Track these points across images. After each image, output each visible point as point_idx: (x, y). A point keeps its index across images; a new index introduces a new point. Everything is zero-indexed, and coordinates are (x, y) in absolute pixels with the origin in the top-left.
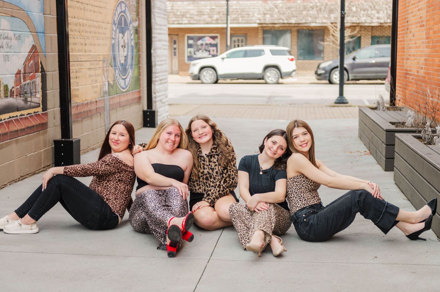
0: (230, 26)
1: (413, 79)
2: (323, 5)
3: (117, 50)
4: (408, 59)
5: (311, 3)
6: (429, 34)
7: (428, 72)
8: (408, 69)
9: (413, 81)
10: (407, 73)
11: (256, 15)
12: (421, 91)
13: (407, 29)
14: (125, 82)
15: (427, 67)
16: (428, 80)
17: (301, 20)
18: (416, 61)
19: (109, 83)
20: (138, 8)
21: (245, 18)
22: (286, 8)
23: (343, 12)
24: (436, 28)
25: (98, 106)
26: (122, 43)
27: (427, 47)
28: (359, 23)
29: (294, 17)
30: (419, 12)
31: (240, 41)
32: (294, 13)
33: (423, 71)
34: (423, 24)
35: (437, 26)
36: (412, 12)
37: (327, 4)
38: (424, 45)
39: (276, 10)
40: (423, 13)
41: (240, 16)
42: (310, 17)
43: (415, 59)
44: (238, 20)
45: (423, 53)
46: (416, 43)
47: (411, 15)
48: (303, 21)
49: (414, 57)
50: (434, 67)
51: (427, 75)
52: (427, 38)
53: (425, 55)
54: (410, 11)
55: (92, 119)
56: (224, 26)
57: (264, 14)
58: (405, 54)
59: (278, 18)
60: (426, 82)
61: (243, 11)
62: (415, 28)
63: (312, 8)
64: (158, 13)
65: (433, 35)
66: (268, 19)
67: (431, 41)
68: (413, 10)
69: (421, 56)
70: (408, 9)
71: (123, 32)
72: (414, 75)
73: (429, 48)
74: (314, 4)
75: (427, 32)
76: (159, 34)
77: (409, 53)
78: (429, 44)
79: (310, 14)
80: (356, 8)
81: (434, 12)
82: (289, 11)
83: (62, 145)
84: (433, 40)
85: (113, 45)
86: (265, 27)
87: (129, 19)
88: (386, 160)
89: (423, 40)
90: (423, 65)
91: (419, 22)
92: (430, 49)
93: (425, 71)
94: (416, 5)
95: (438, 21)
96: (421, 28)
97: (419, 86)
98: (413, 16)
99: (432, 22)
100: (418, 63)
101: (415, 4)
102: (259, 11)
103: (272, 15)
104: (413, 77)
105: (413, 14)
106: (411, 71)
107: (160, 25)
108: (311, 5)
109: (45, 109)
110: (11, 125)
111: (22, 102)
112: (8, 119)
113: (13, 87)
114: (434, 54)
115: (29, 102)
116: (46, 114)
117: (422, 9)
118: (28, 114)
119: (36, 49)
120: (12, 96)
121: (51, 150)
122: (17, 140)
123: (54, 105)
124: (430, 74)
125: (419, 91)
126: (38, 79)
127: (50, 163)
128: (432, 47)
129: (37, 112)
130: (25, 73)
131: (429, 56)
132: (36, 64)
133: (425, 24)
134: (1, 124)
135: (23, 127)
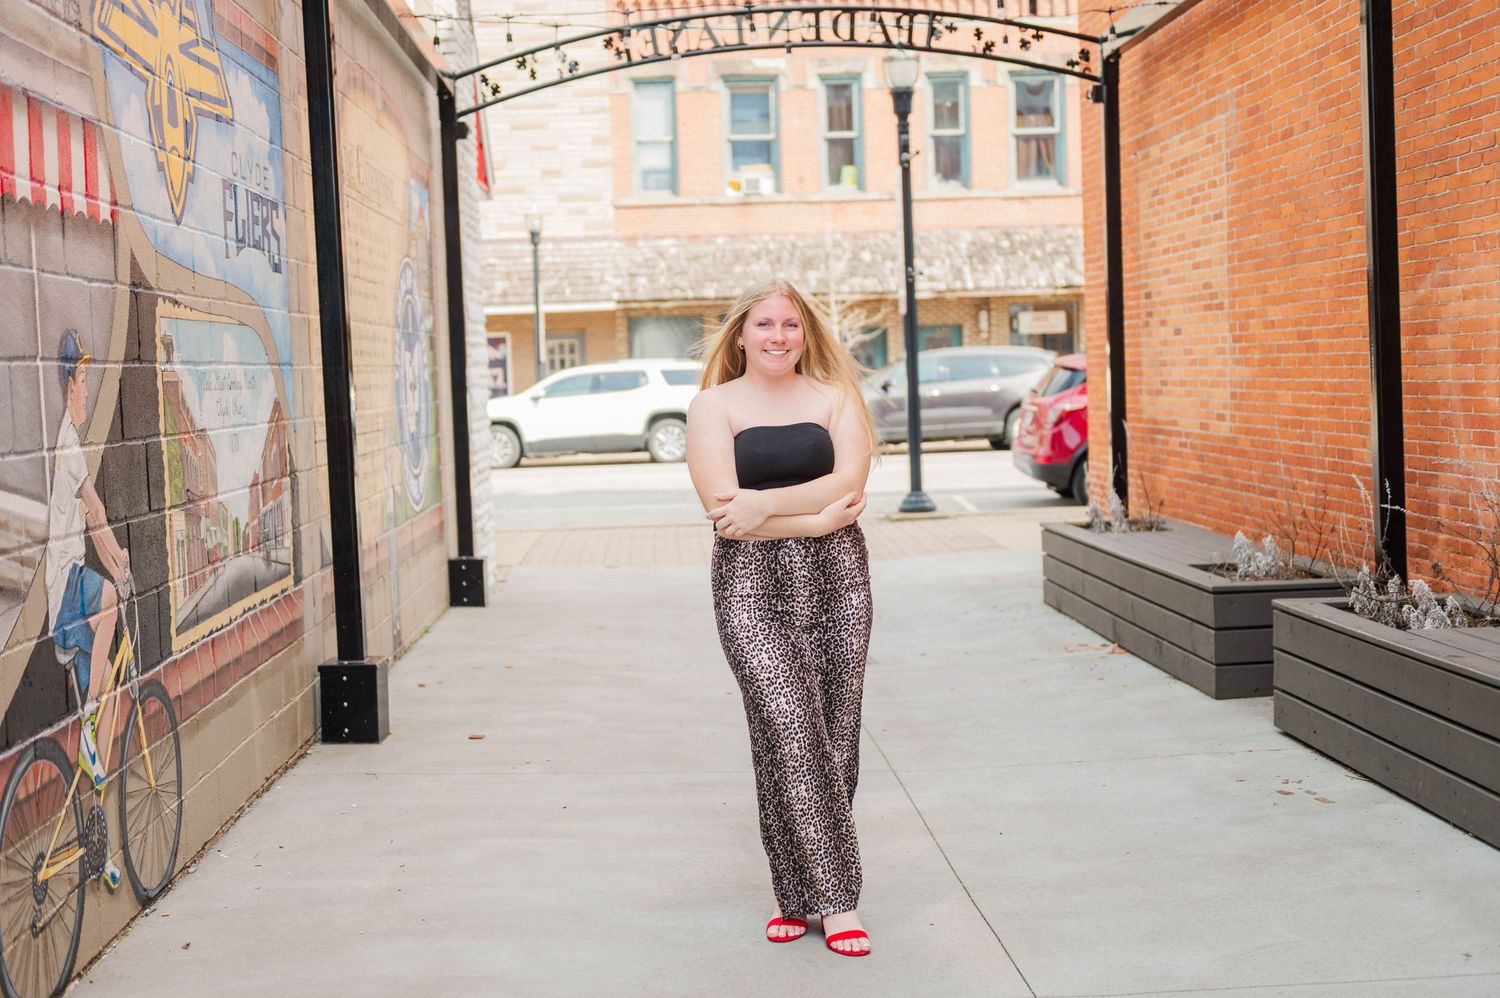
1: (1183, 445)
2: (784, 248)
3: (403, 399)
4: (1159, 393)
6: (1243, 328)
7: (1250, 429)
8: (1162, 418)
9: (1187, 450)
10: (1155, 430)
11: (608, 278)
12: (1222, 478)
13: (1150, 314)
14: (418, 485)
15: (1244, 413)
16: (1251, 449)
18: (1192, 398)
19: (394, 491)
23: (910, 269)
24: (1274, 313)
25: (379, 558)
26: (409, 378)
27: (1237, 362)
28: (882, 293)
29: (712, 280)
33: (1228, 424)
34: (1215, 302)
35: (1277, 308)
36: (1167, 272)
38: (1227, 356)
40: (1219, 276)
43: (1189, 394)
45: (1223, 379)
46: (1188, 352)
47: (1164, 278)
49: (1183, 389)
50: (1276, 416)
51: (1247, 434)
52: (1236, 339)
53: (1233, 384)
54: (1158, 268)
55: (371, 596)
58: (1145, 379)
60: (1243, 453)
61: (574, 269)
62: (1184, 312)
63: (757, 256)
65: (1263, 331)
67: (1255, 347)
68: (1170, 266)
69: (1215, 385)
70: (1147, 264)
71: (410, 347)
72: (1188, 435)
73: (1247, 366)
74: (761, 245)
75: (1238, 322)
76: (473, 346)
77: (1162, 375)
78: (1249, 355)
80: (873, 253)
81: (1263, 272)
83: (345, 678)
84: (1263, 346)
85: (397, 385)
88: (1217, 673)
89: (1221, 345)
90: (1225, 407)
91: (1202, 297)
92: (1253, 366)
93: (1237, 424)
94: (1181, 253)
95: (1283, 295)
96: (1208, 313)
97: (1211, 465)
98: (1171, 282)
99: (1254, 301)
100: (1204, 404)
101: (1176, 250)
104: (1184, 440)
105: (1172, 275)
106: (1175, 423)
107: (475, 322)
108: (754, 248)
109: (298, 580)
110: (247, 633)
111: (262, 564)
112: (241, 616)
113: (247, 524)
114: (1271, 380)
115: (273, 564)
116: (300, 594)
117: (1208, 264)
118: (272, 598)
119: (280, 412)
120: (246, 549)
121: (311, 695)
122: (257, 674)
123: (313, 566)
124: (1257, 432)
125: (1212, 476)
126: (286, 496)
127: (310, 733)
128: (1262, 362)
129: (286, 590)
130: (265, 482)
131: (1249, 385)
132: (281, 452)
133: (1226, 302)
134: (231, 632)
135: (266, 636)
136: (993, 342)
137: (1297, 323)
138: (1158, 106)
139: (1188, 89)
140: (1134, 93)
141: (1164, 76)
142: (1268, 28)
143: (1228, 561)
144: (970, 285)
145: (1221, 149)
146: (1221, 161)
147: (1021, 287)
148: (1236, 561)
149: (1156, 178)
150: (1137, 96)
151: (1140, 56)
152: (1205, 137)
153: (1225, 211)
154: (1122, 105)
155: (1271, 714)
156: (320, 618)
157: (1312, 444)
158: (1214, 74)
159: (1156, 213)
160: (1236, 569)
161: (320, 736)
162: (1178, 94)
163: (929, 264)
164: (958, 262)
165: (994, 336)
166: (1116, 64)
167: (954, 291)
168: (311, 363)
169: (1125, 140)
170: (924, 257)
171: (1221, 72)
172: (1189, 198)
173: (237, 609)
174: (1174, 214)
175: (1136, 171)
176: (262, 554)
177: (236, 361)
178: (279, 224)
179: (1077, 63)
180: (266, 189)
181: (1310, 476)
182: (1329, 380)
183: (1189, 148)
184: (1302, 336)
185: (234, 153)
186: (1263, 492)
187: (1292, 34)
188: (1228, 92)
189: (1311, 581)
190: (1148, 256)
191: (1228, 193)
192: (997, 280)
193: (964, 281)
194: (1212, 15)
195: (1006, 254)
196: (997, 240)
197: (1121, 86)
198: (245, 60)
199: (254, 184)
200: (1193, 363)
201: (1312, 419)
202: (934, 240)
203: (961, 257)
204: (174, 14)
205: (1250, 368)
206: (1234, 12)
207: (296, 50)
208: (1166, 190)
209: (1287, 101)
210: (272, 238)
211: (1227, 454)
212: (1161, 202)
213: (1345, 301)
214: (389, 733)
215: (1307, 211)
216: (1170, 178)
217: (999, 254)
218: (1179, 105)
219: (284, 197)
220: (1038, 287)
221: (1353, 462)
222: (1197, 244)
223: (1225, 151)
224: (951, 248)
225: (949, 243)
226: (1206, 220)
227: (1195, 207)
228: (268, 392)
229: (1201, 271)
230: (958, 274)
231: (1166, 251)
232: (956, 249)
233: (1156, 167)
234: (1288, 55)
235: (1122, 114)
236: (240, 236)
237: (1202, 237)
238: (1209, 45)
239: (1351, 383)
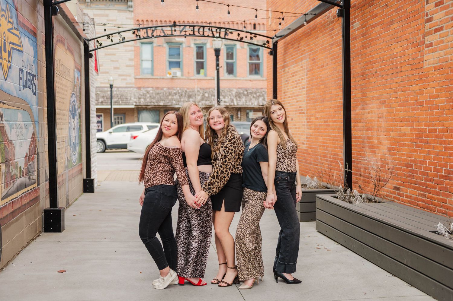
0: (114, 107)
2: (183, 92)
3: (71, 132)
5: (175, 90)
6: (310, 119)
11: (132, 99)
12: (303, 160)
14: (75, 158)
15: (310, 143)
16: (311, 153)
17: (168, 103)
19: (68, 159)
20: (80, 98)
21: (125, 101)
22: (156, 94)
23: (219, 99)
25: (63, 179)
26: (73, 127)
27: (308, 128)
29: (163, 100)
30: (297, 103)
31: (120, 119)
32: (162, 97)
33: (305, 145)
34: (302, 112)
35: (319, 114)
36: (289, 103)
37: (186, 91)
38: (305, 127)
39: (148, 95)
40: (304, 105)
41: (120, 100)
42: (175, 100)
44: (119, 103)
45: (304, 133)
46: (295, 125)
47: (289, 105)
48: (169, 104)
50: (318, 144)
51: (310, 148)
52: (308, 122)
53: (307, 135)
54: (287, 102)
55: (60, 189)
56: (109, 107)
57: (139, 98)
59: (150, 101)
60: (309, 154)
61: (123, 96)
62: (294, 114)
63: (176, 94)
64: (92, 101)
65: (315, 120)
66: (142, 102)
67: (313, 124)
68: (291, 101)
69: (302, 135)
71: (74, 118)
73: (311, 129)
74: (176, 90)
75: (308, 118)
76: (92, 117)
78: (311, 127)
79: (174, 98)
80: (208, 94)
81: (315, 104)
82: (158, 96)
83: (52, 213)
84: (315, 124)
85: (69, 128)
86: (140, 108)
87: (77, 107)
88: (301, 215)
89: (304, 124)
91: (299, 110)
93: (308, 146)
94: (293, 98)
95: (321, 111)
96: (300, 115)
98: (291, 106)
99: (313, 112)
101: (292, 97)
102: (135, 96)
103: (145, 99)
105: (291, 104)
107: (93, 111)
108: (175, 91)
109: (38, 184)
110: (23, 200)
111: (28, 180)
112: (21, 195)
113: (24, 168)
114: (317, 134)
115: (31, 180)
116: (39, 189)
117: (301, 101)
118: (31, 190)
119: (34, 136)
120: (23, 175)
121: (41, 218)
122: (25, 212)
123: (43, 180)
124: (314, 148)
125: (301, 160)
126: (36, 160)
127: (41, 229)
128: (314, 129)
129: (35, 187)
130: (29, 156)
131: (311, 135)
132: (35, 147)
133: (305, 112)
134: (18, 200)
135: (28, 201)
136: (242, 120)
137: (324, 118)
138: (288, 57)
139: (296, 53)
140: (281, 53)
141: (289, 49)
142: (317, 37)
143: (304, 184)
144: (236, 104)
145: (304, 70)
146: (304, 73)
147: (250, 105)
148: (306, 184)
149: (287, 77)
150: (282, 54)
151: (283, 43)
152: (300, 66)
153: (305, 86)
154: (278, 56)
155: (315, 226)
156: (45, 196)
157: (328, 152)
158: (303, 49)
159: (287, 86)
160: (306, 186)
161: (44, 230)
162: (293, 54)
163: (224, 98)
164: (232, 98)
165: (242, 118)
166: (276, 45)
167: (231, 105)
168: (44, 122)
169: (279, 66)
170: (223, 96)
171: (305, 49)
172: (296, 83)
173: (20, 193)
174: (291, 87)
175: (281, 75)
176: (28, 177)
177: (21, 120)
178: (36, 81)
179: (266, 44)
180: (32, 71)
181: (327, 161)
182: (332, 134)
183: (296, 69)
184: (325, 122)
185: (23, 61)
186: (314, 165)
187: (324, 39)
188: (307, 54)
189: (327, 189)
190: (285, 98)
191: (306, 82)
192: (243, 103)
193: (234, 103)
194: (303, 33)
195: (246, 96)
196: (243, 92)
197: (278, 51)
198: (27, 34)
199: (29, 70)
200: (296, 128)
201: (328, 145)
202: (226, 91)
203: (233, 96)
204: (6, 20)
205: (311, 130)
206: (309, 32)
207: (42, 31)
208: (289, 80)
209: (322, 57)
210: (34, 85)
211: (305, 154)
212: (288, 83)
213: (337, 113)
214: (64, 229)
215: (327, 88)
216: (290, 77)
217: (244, 96)
218: (293, 57)
219: (37, 73)
220: (255, 105)
221: (339, 157)
222: (297, 96)
223: (306, 70)
224: (230, 93)
225: (230, 92)
226: (300, 89)
227: (297, 85)
228: (31, 129)
229: (299, 103)
230: (232, 101)
231: (289, 97)
232: (232, 94)
233: (287, 74)
234: (323, 45)
235: (278, 59)
236: (24, 84)
237: (299, 94)
238: (302, 41)
239: (338, 135)
